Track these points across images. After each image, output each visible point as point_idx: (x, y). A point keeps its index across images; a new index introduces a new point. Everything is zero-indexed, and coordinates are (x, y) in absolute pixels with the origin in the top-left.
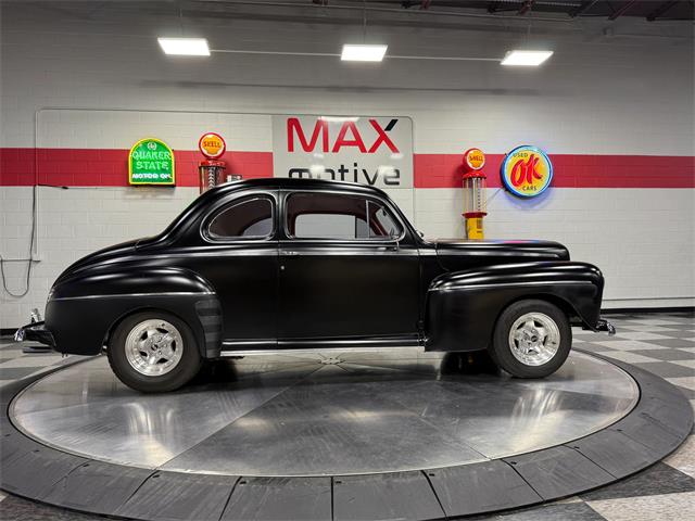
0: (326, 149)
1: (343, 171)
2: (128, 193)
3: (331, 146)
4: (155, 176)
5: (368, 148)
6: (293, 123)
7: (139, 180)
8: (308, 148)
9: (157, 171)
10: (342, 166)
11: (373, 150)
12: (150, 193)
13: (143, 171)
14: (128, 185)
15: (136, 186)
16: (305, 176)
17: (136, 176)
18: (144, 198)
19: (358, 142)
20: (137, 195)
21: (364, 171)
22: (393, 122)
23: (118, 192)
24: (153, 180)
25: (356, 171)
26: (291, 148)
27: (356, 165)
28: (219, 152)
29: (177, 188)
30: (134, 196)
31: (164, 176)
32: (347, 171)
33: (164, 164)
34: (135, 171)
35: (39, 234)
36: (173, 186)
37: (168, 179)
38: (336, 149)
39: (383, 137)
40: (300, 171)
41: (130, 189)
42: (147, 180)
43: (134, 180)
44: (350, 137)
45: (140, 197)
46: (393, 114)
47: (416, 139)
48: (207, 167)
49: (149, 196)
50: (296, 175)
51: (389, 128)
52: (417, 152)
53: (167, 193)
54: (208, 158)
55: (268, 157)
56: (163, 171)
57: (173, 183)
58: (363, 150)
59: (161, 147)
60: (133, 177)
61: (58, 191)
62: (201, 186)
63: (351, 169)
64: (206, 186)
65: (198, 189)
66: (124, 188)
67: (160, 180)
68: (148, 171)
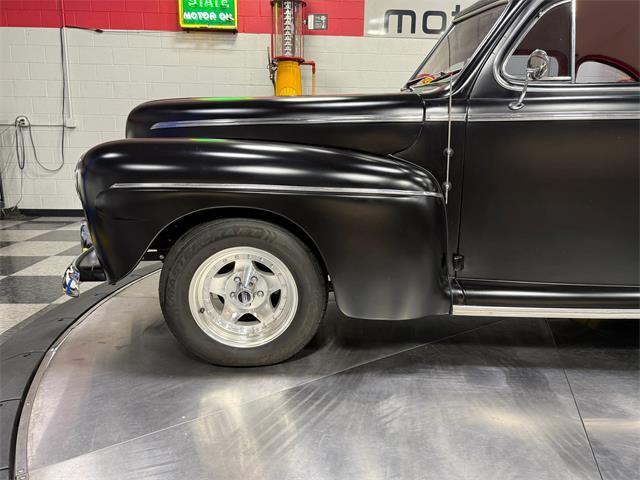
2: (178, 41)
4: (213, 16)
7: (192, 22)
9: (214, 9)
10: (458, 7)
12: (206, 42)
13: (196, 8)
14: (178, 28)
15: (188, 30)
16: (407, 20)
17: (188, 16)
18: (197, 48)
20: (189, 43)
23: (164, 38)
24: (210, 22)
29: (239, 34)
30: (185, 45)
31: (224, 17)
33: (225, 1)
34: (187, 9)
35: (70, 94)
36: (234, 32)
37: (229, 22)
40: (400, 13)
41: (181, 35)
42: (203, 21)
43: (185, 21)
45: (193, 46)
48: (281, 3)
49: (205, 45)
50: (394, 19)
53: (227, 42)
56: (223, 9)
57: (235, 27)
60: (186, 17)
61: (90, 34)
62: (273, 32)
64: (282, 31)
65: (270, 35)
66: (173, 34)
67: (219, 22)
68: (204, 9)
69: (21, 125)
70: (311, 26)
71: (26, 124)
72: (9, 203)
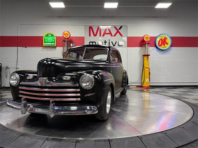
0: (100, 36)
1: (105, 42)
3: (102, 35)
4: (51, 44)
5: (113, 35)
6: (91, 28)
7: (46, 45)
8: (95, 35)
9: (51, 43)
10: (105, 41)
11: (115, 36)
12: (49, 49)
13: (47, 42)
16: (94, 44)
17: (45, 44)
19: (110, 33)
21: (112, 42)
22: (121, 27)
23: (39, 49)
25: (109, 42)
26: (90, 35)
27: (109, 40)
28: (69, 37)
31: (53, 44)
32: (107, 42)
33: (53, 41)
34: (45, 43)
36: (56, 47)
37: (54, 45)
38: (103, 36)
39: (118, 32)
40: (93, 42)
41: (44, 48)
42: (48, 45)
43: (45, 45)
44: (108, 32)
45: (46, 50)
46: (121, 24)
47: (128, 32)
48: (65, 41)
49: (49, 50)
50: (91, 44)
51: (120, 29)
52: (128, 36)
53: (54, 49)
54: (65, 38)
55: (83, 38)
56: (53, 42)
57: (56, 46)
58: (112, 35)
59: (52, 35)
60: (44, 44)
61: (24, 48)
62: (63, 47)
63: (108, 42)
64: (65, 47)
65: (62, 47)
66: (42, 47)
67: (52, 45)
68: (49, 42)
69: (7, 68)
70: (71, 46)
71: (8, 67)
72: (3, 86)
